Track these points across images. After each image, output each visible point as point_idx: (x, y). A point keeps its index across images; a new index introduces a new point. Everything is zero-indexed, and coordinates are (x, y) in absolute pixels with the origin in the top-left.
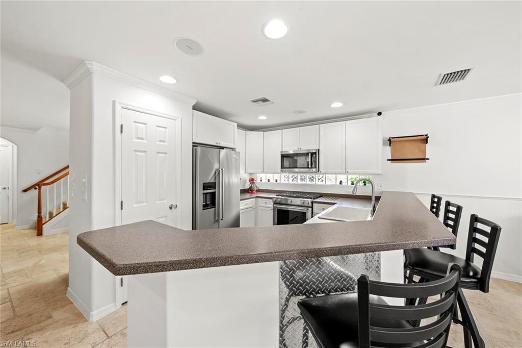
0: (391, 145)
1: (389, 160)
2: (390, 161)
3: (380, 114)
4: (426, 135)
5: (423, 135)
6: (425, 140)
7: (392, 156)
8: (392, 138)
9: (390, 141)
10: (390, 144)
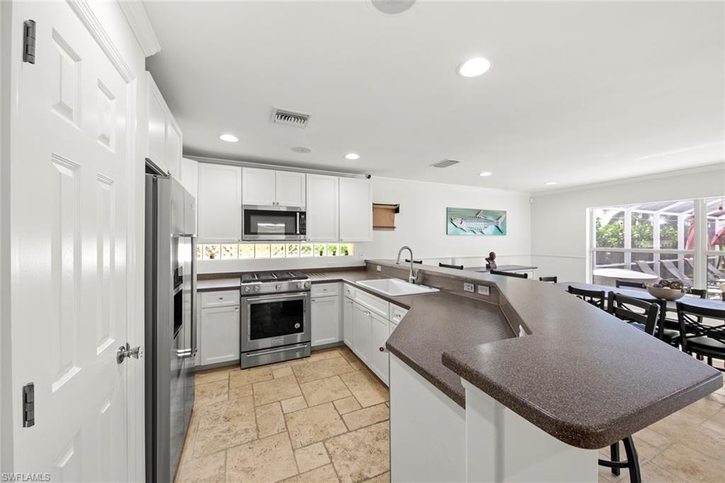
3: (369, 177)
6: (395, 210)
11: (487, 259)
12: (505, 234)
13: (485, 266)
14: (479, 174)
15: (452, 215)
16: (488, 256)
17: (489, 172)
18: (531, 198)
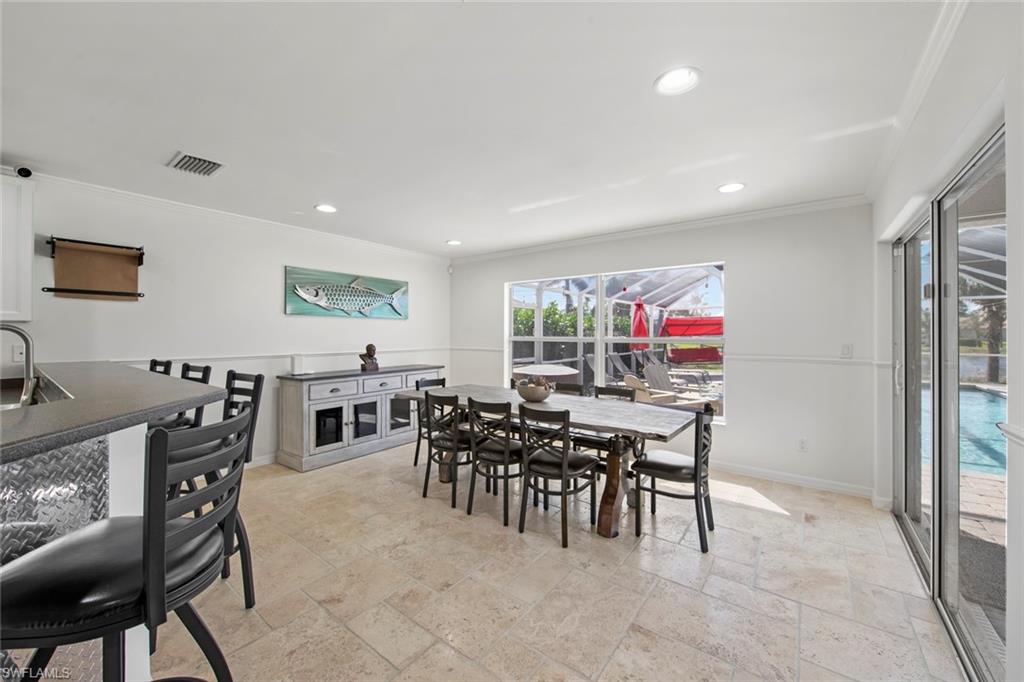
0: (56, 255)
1: (49, 290)
2: (52, 293)
3: (25, 173)
4: (139, 249)
5: (132, 248)
6: (138, 258)
7: (56, 283)
8: (59, 239)
9: (52, 246)
10: (53, 252)
11: (361, 356)
12: (406, 318)
13: (360, 367)
14: (315, 207)
15: (293, 282)
16: (365, 351)
17: (334, 206)
18: (450, 266)
